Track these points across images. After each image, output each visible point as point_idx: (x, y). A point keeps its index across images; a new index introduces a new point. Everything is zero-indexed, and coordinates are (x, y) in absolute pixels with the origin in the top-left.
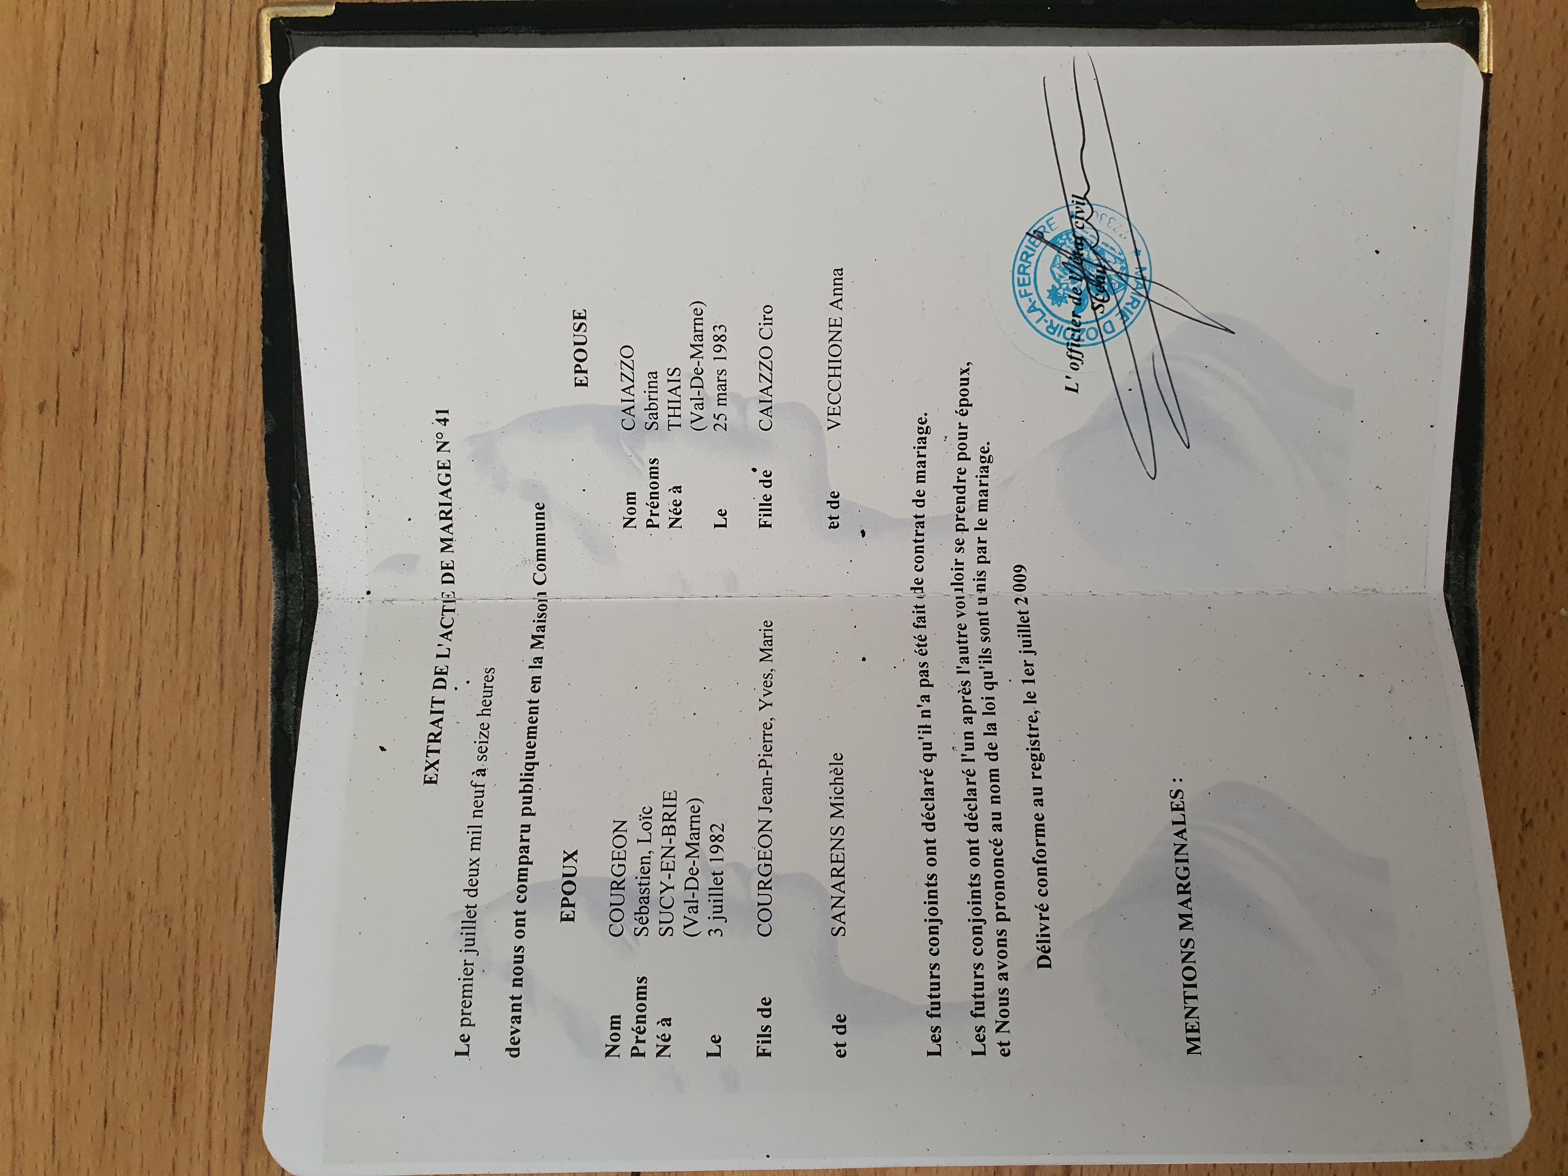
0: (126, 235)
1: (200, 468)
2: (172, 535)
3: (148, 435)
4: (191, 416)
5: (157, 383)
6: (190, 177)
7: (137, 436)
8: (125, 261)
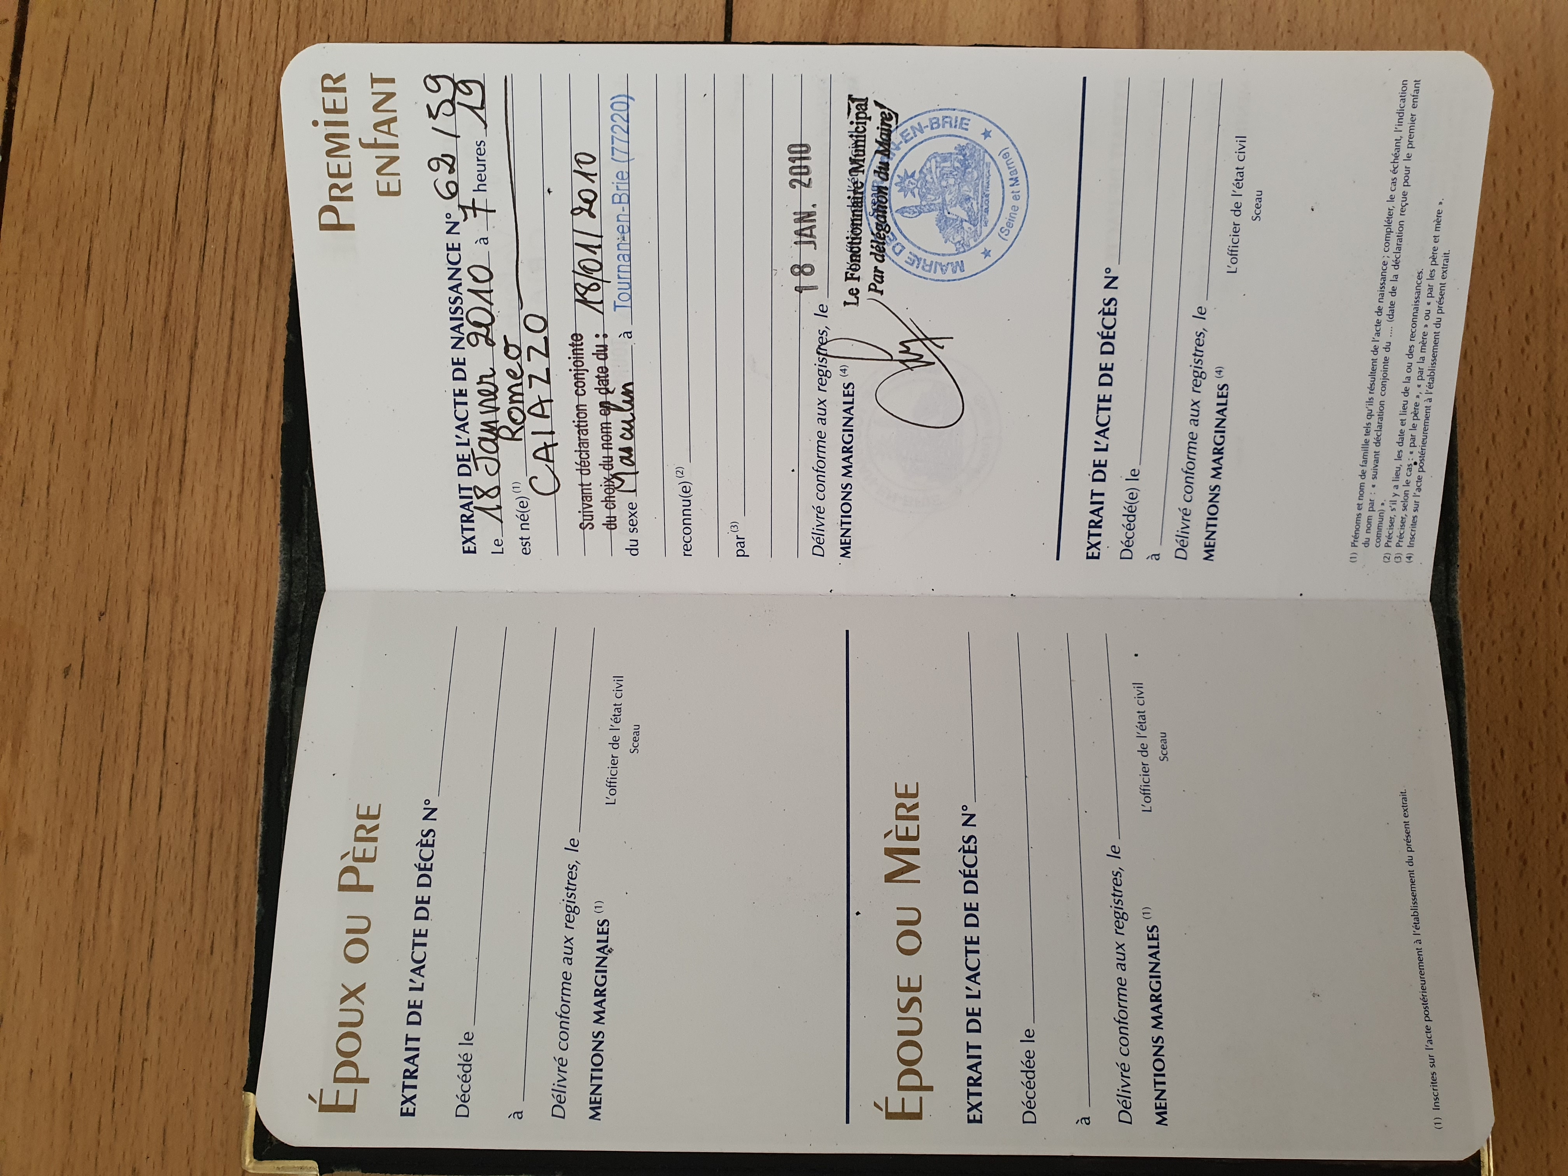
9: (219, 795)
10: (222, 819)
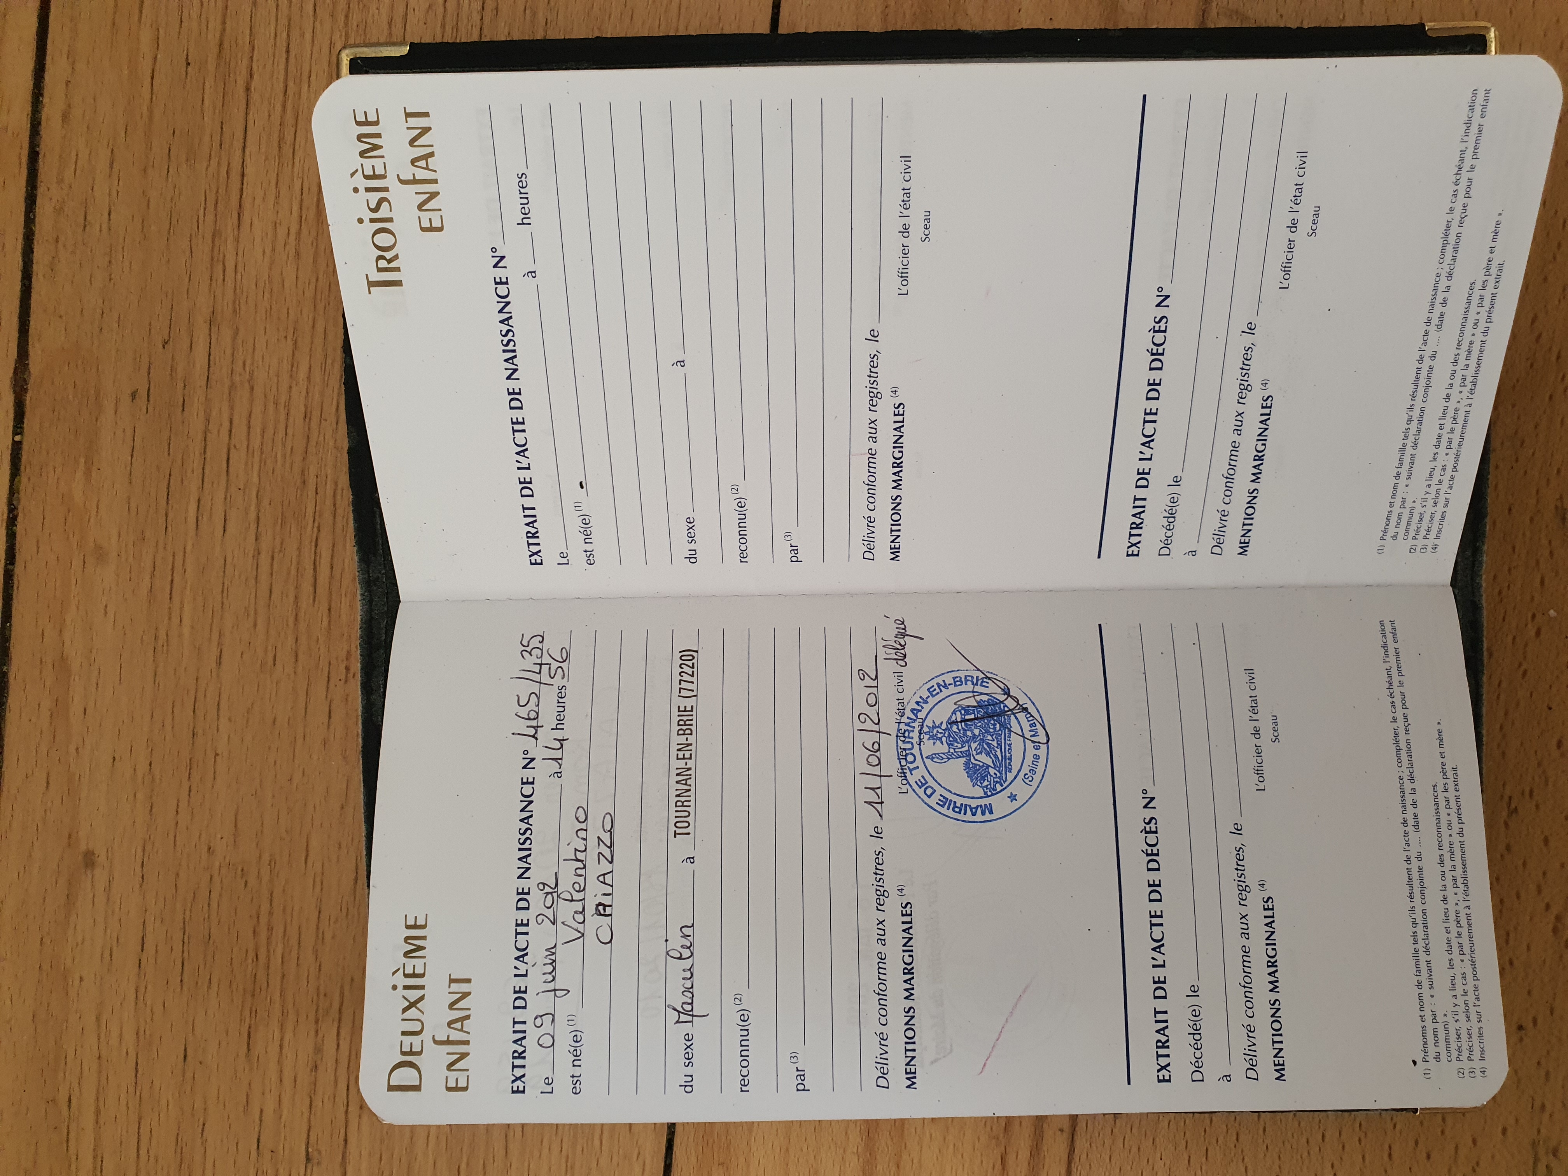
0: (214, 236)
1: (279, 455)
2: (252, 516)
3: (231, 423)
4: (271, 407)
5: (240, 375)
6: (274, 182)
7: (221, 425)
8: (212, 259)
9: (280, 521)
10: (282, 543)
